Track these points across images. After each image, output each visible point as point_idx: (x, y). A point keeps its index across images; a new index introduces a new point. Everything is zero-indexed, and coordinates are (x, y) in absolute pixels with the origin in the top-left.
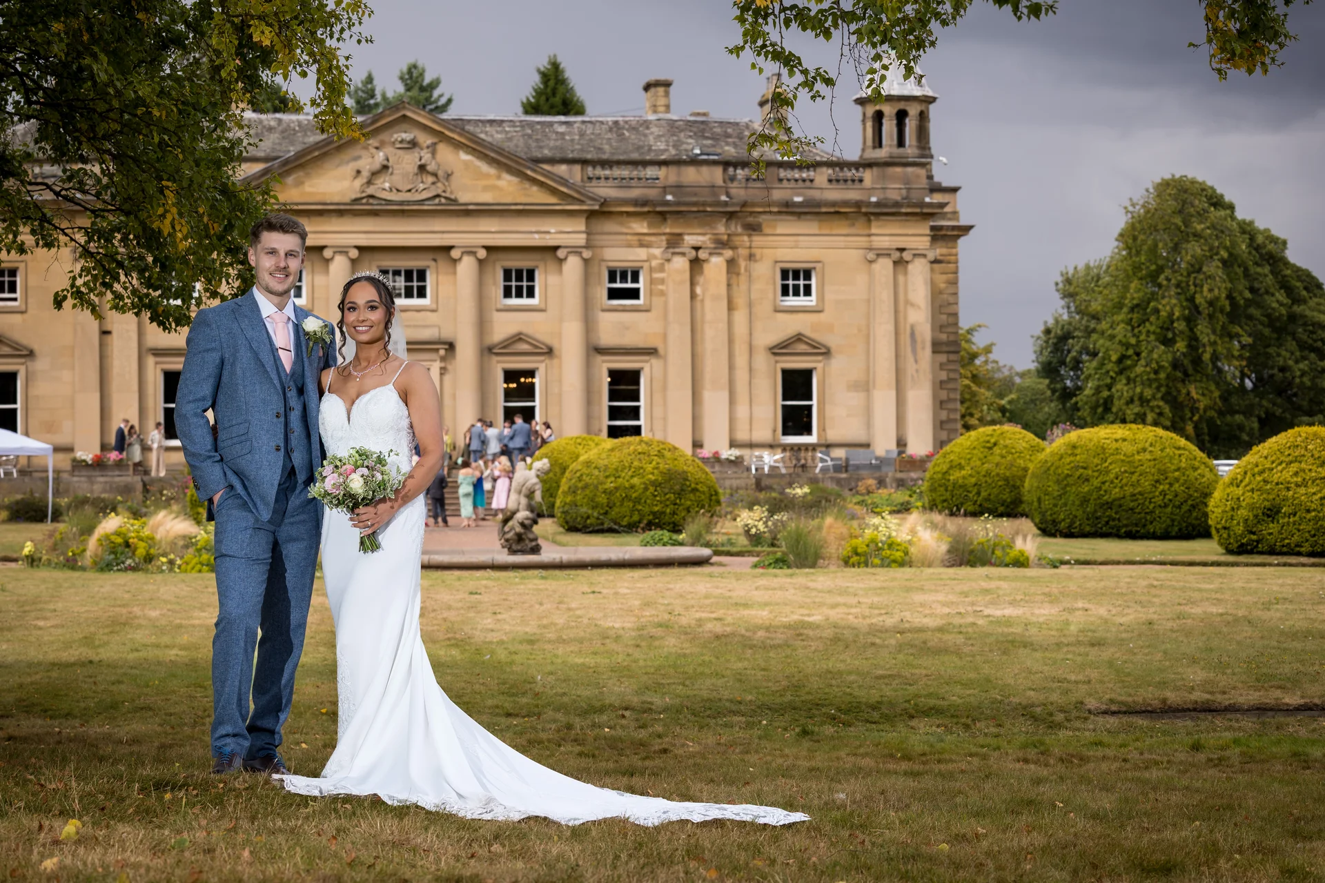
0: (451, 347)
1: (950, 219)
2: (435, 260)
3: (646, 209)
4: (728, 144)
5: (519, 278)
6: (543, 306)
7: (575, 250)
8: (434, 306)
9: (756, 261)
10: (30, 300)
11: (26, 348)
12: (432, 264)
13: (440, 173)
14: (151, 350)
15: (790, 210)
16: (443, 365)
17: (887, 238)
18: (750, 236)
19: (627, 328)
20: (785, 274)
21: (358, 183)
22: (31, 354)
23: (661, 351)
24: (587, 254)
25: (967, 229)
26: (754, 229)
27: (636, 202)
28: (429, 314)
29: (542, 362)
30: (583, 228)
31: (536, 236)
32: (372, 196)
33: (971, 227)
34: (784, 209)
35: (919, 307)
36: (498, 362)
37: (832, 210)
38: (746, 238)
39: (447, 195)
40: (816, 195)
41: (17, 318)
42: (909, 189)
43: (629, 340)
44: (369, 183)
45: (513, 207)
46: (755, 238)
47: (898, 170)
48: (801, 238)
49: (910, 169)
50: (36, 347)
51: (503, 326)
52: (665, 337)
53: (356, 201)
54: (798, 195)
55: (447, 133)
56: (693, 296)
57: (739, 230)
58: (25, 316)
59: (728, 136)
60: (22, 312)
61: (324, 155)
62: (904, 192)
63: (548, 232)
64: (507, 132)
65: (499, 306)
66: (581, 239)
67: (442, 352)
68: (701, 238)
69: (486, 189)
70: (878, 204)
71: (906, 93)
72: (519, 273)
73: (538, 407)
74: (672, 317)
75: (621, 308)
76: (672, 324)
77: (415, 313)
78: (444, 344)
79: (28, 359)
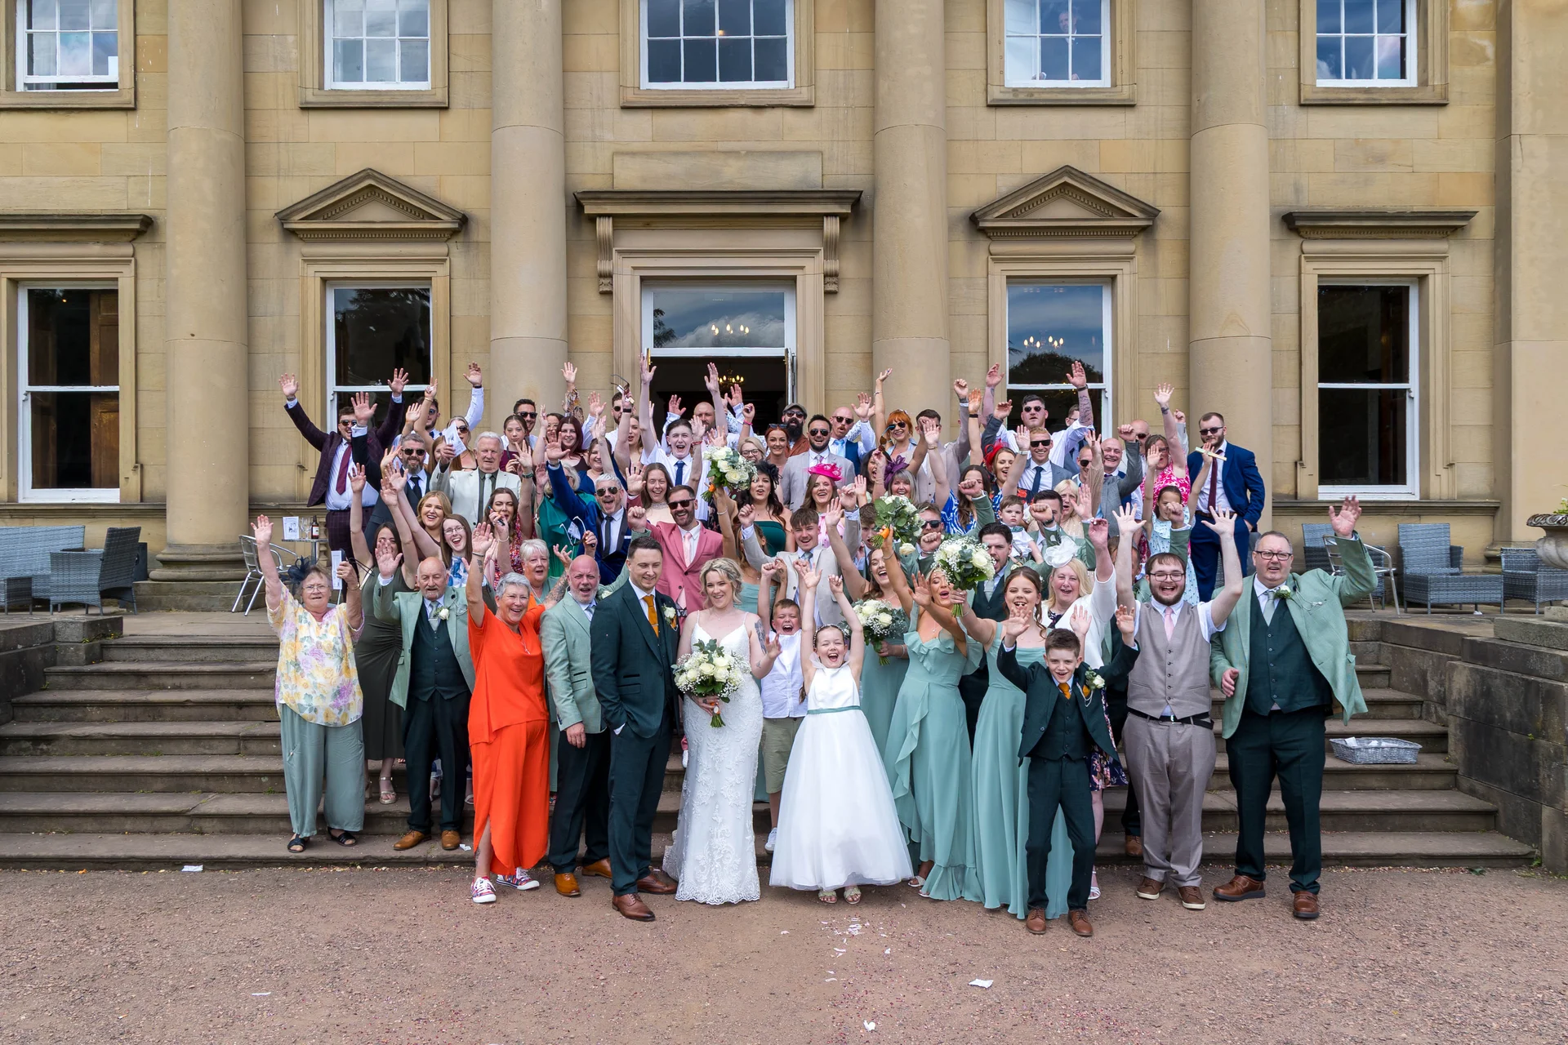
0: (859, 209)
6: (1124, 94)
8: (808, 97)
16: (833, 266)
19: (1381, 159)
28: (790, 116)
29: (1128, 258)
36: (997, 257)
51: (1010, 153)
65: (997, 93)
67: (831, 227)
73: (1109, 394)
74: (1523, 117)
75: (1361, 98)
76: (1525, 140)
77: (748, 115)
78: (837, 196)
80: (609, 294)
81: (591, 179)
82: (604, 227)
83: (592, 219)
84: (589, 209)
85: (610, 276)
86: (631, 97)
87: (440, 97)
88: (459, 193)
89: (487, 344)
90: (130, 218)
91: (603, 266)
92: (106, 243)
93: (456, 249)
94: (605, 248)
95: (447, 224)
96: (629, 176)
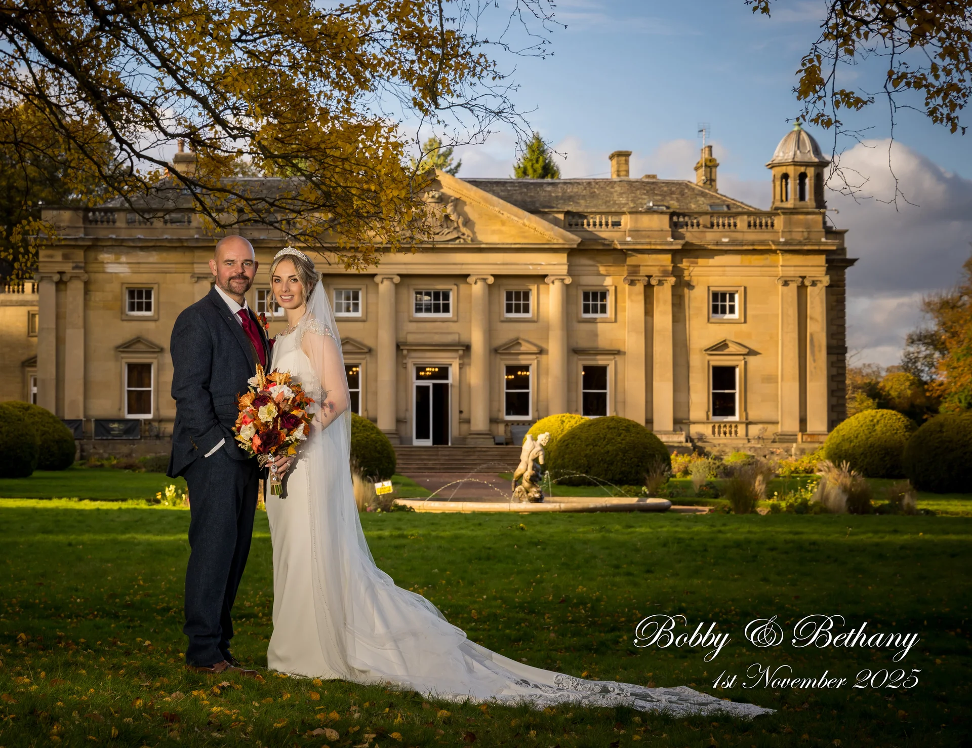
0: (467, 348)
1: (839, 254)
2: (456, 285)
4: (672, 199)
5: (518, 299)
6: (535, 319)
7: (558, 278)
8: (455, 319)
9: (694, 287)
10: (162, 312)
11: (158, 347)
12: (455, 287)
13: (460, 221)
15: (719, 248)
16: (461, 362)
17: (792, 268)
18: (689, 267)
19: (598, 336)
20: (715, 296)
22: (161, 351)
23: (622, 352)
24: (568, 280)
25: (852, 262)
26: (693, 262)
27: (604, 243)
28: (451, 324)
29: (534, 359)
30: (565, 261)
31: (531, 267)
33: (855, 260)
34: (715, 248)
35: (817, 321)
36: (502, 359)
37: (751, 248)
38: (686, 268)
39: (465, 237)
40: (739, 236)
41: (151, 325)
42: (809, 232)
43: (599, 344)
45: (513, 246)
46: (693, 269)
47: (801, 217)
48: (727, 269)
49: (810, 217)
51: (506, 333)
52: (625, 341)
54: (725, 237)
55: (465, 191)
58: (158, 323)
59: (672, 193)
60: (155, 321)
62: (806, 234)
63: (540, 264)
64: (509, 191)
65: (502, 319)
66: (564, 269)
67: (461, 352)
68: (653, 268)
69: (494, 232)
70: (785, 243)
71: (806, 160)
72: (518, 294)
73: (531, 393)
75: (593, 320)
77: (441, 323)
78: (462, 346)
79: (159, 354)
80: (406, 368)
81: (402, 340)
82: (405, 352)
83: (402, 350)
84: (402, 348)
85: (406, 364)
86: (411, 319)
87: (364, 318)
88: (369, 342)
89: (376, 380)
91: (405, 361)
93: (368, 356)
94: (405, 357)
95: (366, 350)
96: (411, 338)
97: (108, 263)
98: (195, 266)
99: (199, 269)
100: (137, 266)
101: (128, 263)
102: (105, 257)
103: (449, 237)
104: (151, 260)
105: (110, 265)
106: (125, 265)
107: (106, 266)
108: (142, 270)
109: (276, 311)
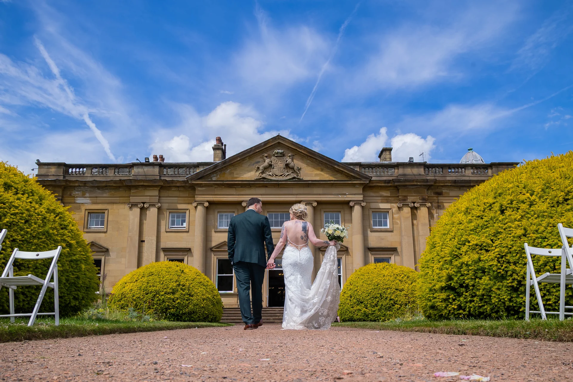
3: (390, 185)
5: (332, 217)
7: (358, 202)
9: (441, 209)
10: (109, 227)
11: (105, 248)
13: (295, 168)
14: (162, 249)
15: (456, 185)
18: (437, 197)
19: (383, 239)
21: (258, 173)
22: (106, 251)
23: (399, 250)
24: (363, 204)
26: (440, 194)
27: (385, 181)
29: (344, 255)
30: (361, 192)
31: (340, 196)
32: (264, 178)
34: (454, 184)
38: (435, 198)
39: (299, 177)
41: (103, 235)
43: (384, 244)
44: (263, 173)
45: (329, 182)
46: (440, 198)
50: (110, 248)
52: (401, 243)
53: (257, 180)
55: (298, 149)
56: (413, 224)
57: (433, 195)
60: (105, 232)
61: (243, 159)
63: (345, 194)
66: (360, 197)
68: (415, 198)
69: (316, 175)
72: (332, 214)
73: (342, 276)
74: (403, 233)
75: (379, 230)
76: (404, 237)
79: (106, 253)
90: (188, 248)
92: (183, 252)
97: (77, 197)
98: (131, 198)
99: (133, 199)
100: (95, 199)
101: (90, 197)
102: (75, 193)
103: (288, 177)
104: (105, 195)
105: (79, 198)
106: (88, 198)
107: (76, 199)
108: (98, 201)
109: (182, 225)
